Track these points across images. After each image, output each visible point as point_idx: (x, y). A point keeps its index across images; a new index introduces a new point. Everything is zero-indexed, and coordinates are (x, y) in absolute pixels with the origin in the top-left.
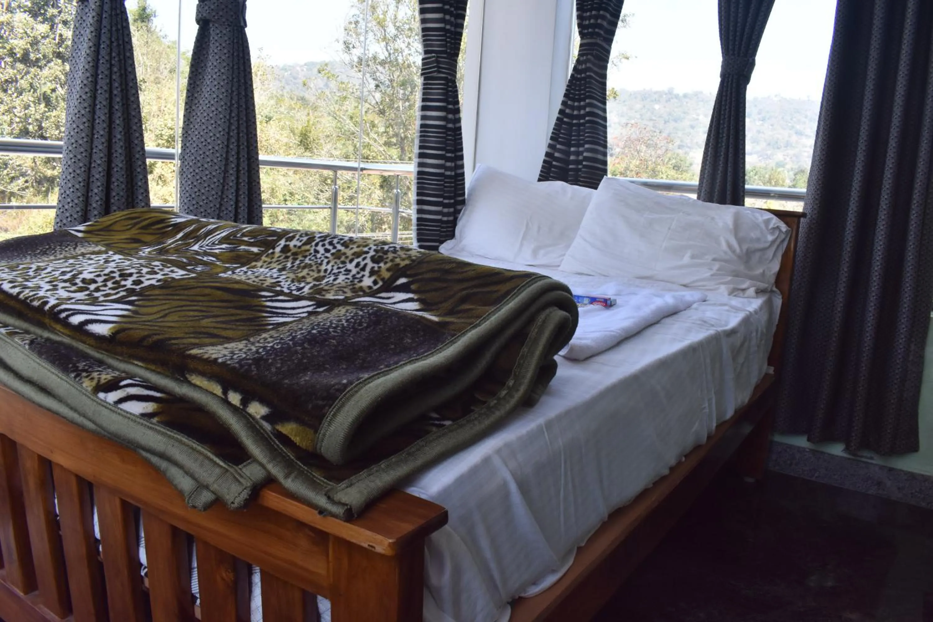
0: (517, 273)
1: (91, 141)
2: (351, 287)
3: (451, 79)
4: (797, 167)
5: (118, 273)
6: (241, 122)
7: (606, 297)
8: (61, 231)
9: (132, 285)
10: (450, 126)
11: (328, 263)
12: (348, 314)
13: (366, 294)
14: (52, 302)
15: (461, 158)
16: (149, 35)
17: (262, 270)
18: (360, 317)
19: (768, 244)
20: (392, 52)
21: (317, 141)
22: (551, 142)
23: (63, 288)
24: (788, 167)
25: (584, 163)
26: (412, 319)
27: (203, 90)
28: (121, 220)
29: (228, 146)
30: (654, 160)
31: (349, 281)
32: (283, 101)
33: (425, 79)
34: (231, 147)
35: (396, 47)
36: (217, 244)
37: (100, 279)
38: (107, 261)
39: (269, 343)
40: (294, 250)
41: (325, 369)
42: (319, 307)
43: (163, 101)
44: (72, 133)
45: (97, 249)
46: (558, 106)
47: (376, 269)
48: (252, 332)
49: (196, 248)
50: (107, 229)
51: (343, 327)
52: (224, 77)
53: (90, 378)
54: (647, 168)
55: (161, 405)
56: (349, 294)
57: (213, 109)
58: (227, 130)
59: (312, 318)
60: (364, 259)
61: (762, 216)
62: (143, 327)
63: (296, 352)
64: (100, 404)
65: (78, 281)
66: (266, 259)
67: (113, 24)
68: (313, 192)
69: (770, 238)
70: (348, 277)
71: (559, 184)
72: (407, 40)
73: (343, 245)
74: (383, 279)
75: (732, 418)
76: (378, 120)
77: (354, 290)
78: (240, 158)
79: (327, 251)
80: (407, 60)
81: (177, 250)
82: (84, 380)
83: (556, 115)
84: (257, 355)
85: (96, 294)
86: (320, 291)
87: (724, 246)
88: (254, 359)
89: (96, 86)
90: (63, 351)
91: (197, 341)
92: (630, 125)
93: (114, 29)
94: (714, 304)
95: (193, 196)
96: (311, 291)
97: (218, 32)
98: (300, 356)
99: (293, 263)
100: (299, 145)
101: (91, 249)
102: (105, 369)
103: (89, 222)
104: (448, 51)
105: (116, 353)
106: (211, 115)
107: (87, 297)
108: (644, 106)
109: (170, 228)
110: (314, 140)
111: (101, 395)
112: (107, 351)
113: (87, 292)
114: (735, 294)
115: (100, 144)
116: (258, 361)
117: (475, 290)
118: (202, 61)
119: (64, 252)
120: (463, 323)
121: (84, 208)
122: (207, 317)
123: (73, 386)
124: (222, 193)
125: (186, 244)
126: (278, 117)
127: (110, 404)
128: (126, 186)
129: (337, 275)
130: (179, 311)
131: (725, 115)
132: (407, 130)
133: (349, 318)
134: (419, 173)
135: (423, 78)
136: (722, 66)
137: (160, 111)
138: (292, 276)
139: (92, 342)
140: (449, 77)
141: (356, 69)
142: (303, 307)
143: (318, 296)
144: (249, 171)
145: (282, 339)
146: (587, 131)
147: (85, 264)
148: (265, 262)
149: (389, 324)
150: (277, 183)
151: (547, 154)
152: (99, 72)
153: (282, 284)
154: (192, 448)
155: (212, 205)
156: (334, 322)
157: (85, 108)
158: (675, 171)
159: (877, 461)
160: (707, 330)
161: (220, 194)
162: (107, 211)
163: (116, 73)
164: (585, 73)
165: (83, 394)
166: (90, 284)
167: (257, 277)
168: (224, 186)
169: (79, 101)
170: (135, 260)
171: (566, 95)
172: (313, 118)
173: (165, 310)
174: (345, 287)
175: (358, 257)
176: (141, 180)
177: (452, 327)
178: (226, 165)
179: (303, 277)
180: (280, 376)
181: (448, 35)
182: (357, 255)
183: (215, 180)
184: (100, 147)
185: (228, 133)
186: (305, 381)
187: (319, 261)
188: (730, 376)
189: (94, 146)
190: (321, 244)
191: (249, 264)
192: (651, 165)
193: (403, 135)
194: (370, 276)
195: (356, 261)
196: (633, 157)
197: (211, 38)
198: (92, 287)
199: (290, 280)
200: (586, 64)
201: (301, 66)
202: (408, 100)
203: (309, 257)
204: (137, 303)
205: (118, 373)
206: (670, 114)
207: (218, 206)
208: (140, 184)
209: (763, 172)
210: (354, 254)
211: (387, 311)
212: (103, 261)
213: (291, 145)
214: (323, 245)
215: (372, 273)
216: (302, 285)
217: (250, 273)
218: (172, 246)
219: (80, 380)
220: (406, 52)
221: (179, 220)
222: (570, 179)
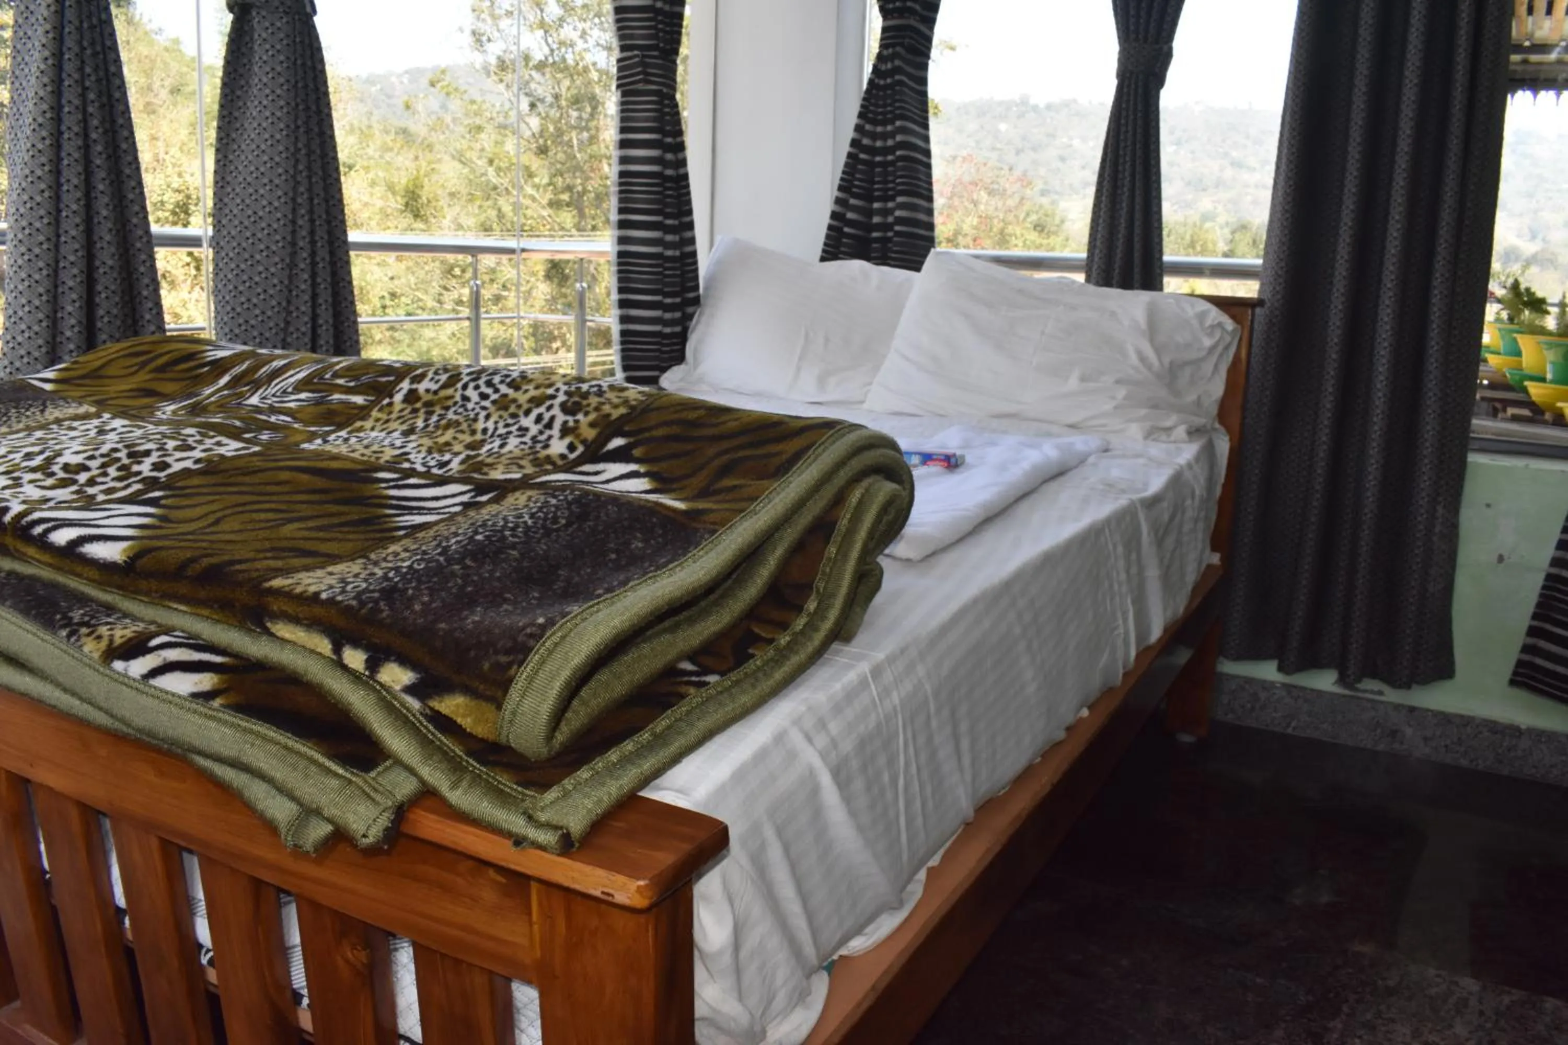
0: (809, 422)
1: (56, 222)
2: (531, 457)
3: (667, 94)
4: (1234, 220)
5: (125, 451)
6: (314, 180)
7: (950, 451)
8: (14, 382)
9: (152, 470)
10: (669, 172)
11: (487, 417)
12: (532, 505)
13: (557, 469)
14: (16, 508)
15: (690, 226)
16: (132, 29)
17: (374, 434)
18: (553, 509)
19: (1204, 353)
20: (555, 46)
21: (434, 204)
22: (840, 195)
23: (31, 482)
24: (1221, 219)
25: (897, 228)
26: (641, 507)
27: (246, 125)
28: (118, 358)
29: (294, 222)
30: (1001, 217)
31: (526, 447)
32: (372, 136)
33: (624, 94)
34: (300, 222)
35: (562, 37)
36: (292, 393)
37: (94, 464)
38: (101, 432)
39: (403, 560)
40: (429, 397)
41: (506, 600)
42: (481, 494)
43: (160, 144)
44: (22, 210)
45: (82, 410)
46: (849, 134)
47: (571, 424)
48: (370, 543)
49: (254, 400)
50: (96, 375)
51: (527, 528)
52: (282, 103)
53: (94, 636)
54: (991, 229)
55: (225, 677)
56: (530, 470)
57: (266, 158)
58: (291, 194)
59: (472, 513)
60: (549, 408)
61: (1193, 306)
62: (182, 544)
63: (453, 574)
64: (116, 681)
65: (55, 468)
66: (380, 415)
67: (84, 17)
68: (432, 291)
69: (1208, 342)
70: (524, 439)
71: (857, 266)
72: (581, 26)
73: (510, 385)
74: (584, 442)
75: (1160, 640)
76: (536, 163)
77: (536, 462)
78: (316, 242)
79: (484, 396)
80: (582, 59)
81: (222, 406)
82: (84, 640)
83: (846, 148)
84: (385, 584)
85: (91, 491)
86: (479, 467)
87: (1134, 359)
88: (382, 591)
89: (59, 126)
90: (41, 592)
91: (279, 564)
92: (960, 159)
93: (85, 25)
94: (1124, 456)
95: (239, 310)
96: (463, 467)
97: (267, 24)
98: (459, 581)
99: (426, 420)
100: (402, 212)
101: (71, 411)
102: (118, 619)
103: (60, 363)
104: (661, 45)
105: (137, 592)
106: (262, 169)
107: (75, 497)
108: (982, 127)
109: (206, 369)
110: (429, 201)
111: (118, 665)
112: (120, 587)
113: (74, 488)
114: (1153, 437)
115: (72, 227)
116: (390, 593)
117: (741, 454)
118: (241, 75)
119: (24, 419)
120: (727, 510)
121: (50, 339)
122: (290, 521)
123: (65, 652)
124: (289, 302)
125: (236, 394)
126: (365, 164)
127: (134, 680)
128: (122, 298)
129: (504, 438)
130: (242, 512)
131: (1126, 140)
132: (588, 178)
133: (534, 510)
134: (621, 254)
135: (619, 93)
136: (1119, 60)
137: (158, 161)
138: (427, 442)
139: (94, 574)
140: (665, 90)
141: (495, 78)
142: (453, 496)
143: (476, 476)
144: (333, 264)
145: (425, 553)
146: (899, 173)
147: (64, 438)
148: (377, 420)
149: (605, 518)
150: (368, 277)
151: (834, 215)
152: (64, 101)
153: (411, 457)
154: (286, 747)
155: (271, 324)
156: (511, 518)
157: (43, 165)
158: (1036, 234)
159: (1392, 696)
160: (1117, 499)
161: (284, 304)
162: (90, 342)
163: (93, 102)
164: (892, 76)
165: (86, 665)
166: (77, 473)
167: (366, 447)
168: (290, 291)
169: (31, 153)
170: (151, 427)
171: (861, 115)
172: (424, 164)
173: (214, 512)
174: (521, 458)
175: (538, 405)
176: (148, 286)
177: (712, 517)
178: (293, 254)
179: (447, 444)
180: (431, 618)
181: (660, 18)
182: (537, 402)
183: (275, 281)
184: (73, 233)
185: (294, 199)
186: (473, 622)
187: (472, 416)
188: (1153, 573)
189: (61, 231)
190: (472, 385)
191: (351, 425)
192: (997, 225)
193: (580, 188)
194: (562, 437)
195: (535, 412)
196: (967, 213)
197: (256, 36)
198: (83, 477)
199: (424, 449)
200: (892, 62)
201: (399, 76)
202: (587, 129)
203: (453, 409)
204: (163, 502)
205: (142, 625)
206: (1024, 138)
207: (282, 325)
208: (145, 293)
209: (1181, 230)
210: (531, 400)
211: (598, 496)
212: (96, 430)
213: (389, 211)
214: (477, 387)
215: (565, 431)
216: (447, 457)
217: (353, 440)
218: (213, 399)
219: (77, 640)
220: (580, 45)
221: (221, 354)
222: (873, 255)
